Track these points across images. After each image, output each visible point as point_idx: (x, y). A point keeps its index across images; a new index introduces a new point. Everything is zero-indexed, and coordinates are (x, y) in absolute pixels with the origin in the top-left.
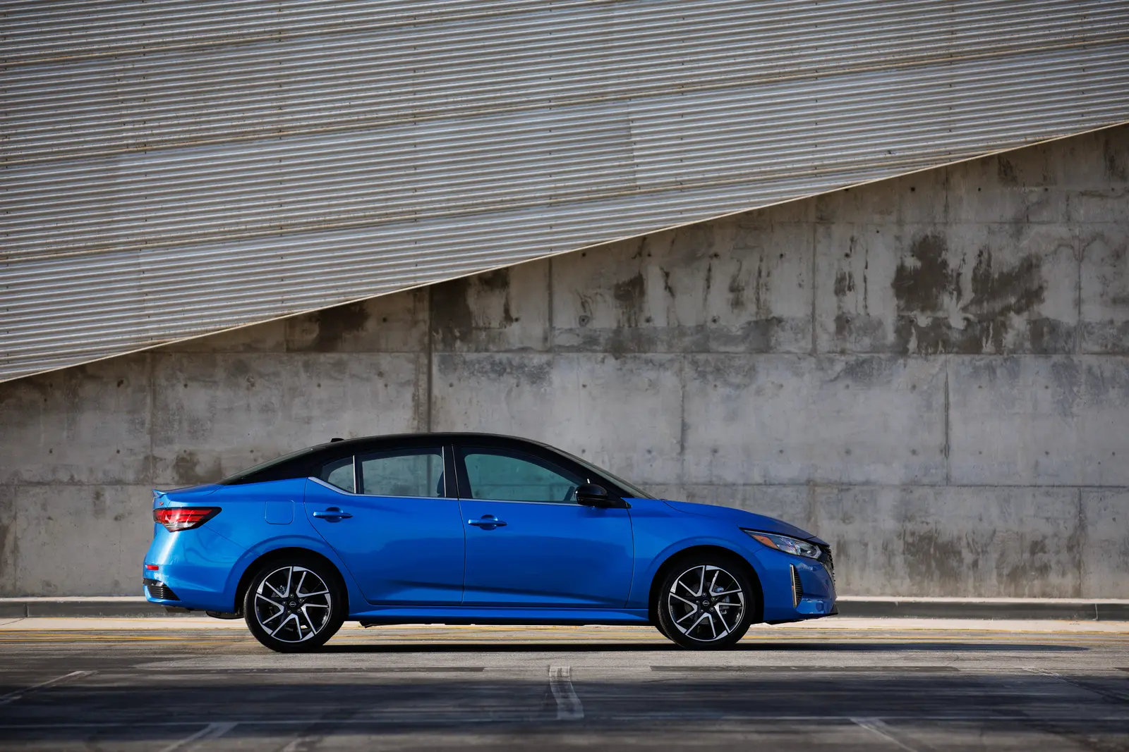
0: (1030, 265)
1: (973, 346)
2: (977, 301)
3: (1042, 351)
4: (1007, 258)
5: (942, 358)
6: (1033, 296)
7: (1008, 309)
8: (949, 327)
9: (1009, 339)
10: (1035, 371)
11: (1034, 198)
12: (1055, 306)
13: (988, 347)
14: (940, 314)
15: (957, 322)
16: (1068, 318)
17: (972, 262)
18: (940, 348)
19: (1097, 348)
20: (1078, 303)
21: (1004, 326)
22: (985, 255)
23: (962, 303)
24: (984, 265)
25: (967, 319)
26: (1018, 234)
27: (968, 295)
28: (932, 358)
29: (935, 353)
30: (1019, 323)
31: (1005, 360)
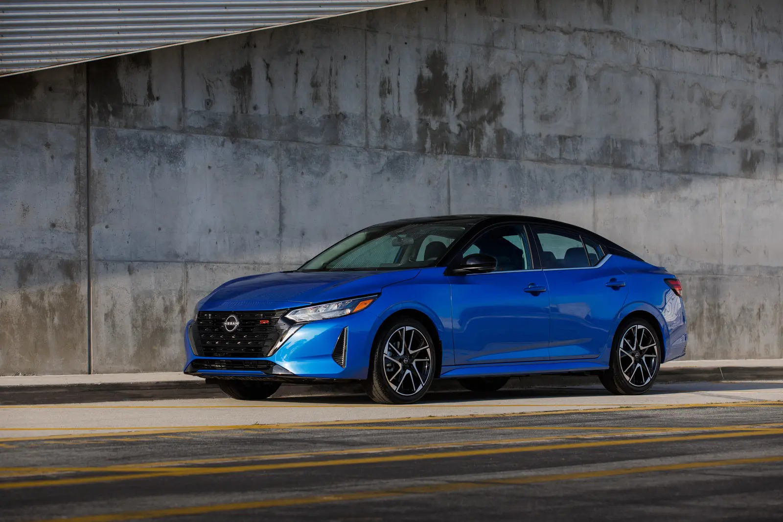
0: (495, 83)
1: (463, 150)
2: (465, 111)
3: (503, 157)
4: (482, 77)
5: (446, 157)
6: (497, 109)
7: (482, 119)
8: (450, 132)
9: (485, 143)
10: (499, 171)
11: (496, 27)
12: (509, 120)
13: (472, 151)
14: (444, 120)
15: (455, 129)
16: (517, 131)
17: (462, 76)
18: (445, 149)
19: (533, 156)
20: (522, 117)
21: (480, 134)
22: (470, 71)
23: (456, 113)
24: (469, 81)
25: (459, 125)
26: (488, 57)
27: (461, 105)
28: (440, 157)
29: (441, 153)
30: (489, 130)
31: (482, 162)
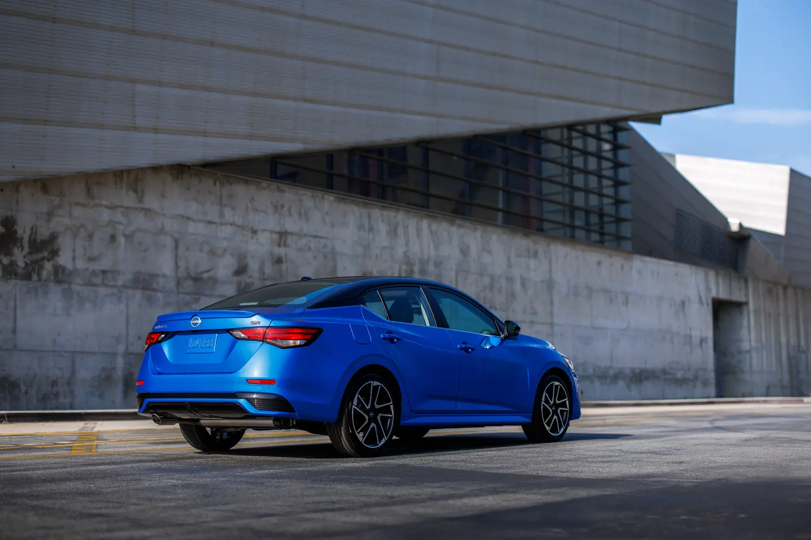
0: (53, 237)
1: (27, 277)
2: (30, 253)
3: (59, 282)
4: (44, 233)
5: (13, 282)
6: (55, 253)
7: (43, 258)
8: (17, 265)
9: (44, 273)
10: (55, 291)
11: (56, 203)
12: (64, 259)
13: (35, 277)
14: (14, 258)
15: (21, 264)
16: (69, 266)
17: (28, 233)
18: (13, 276)
19: (81, 282)
20: (74, 258)
21: (41, 268)
22: (34, 230)
23: (23, 254)
24: (34, 234)
25: (26, 262)
26: (49, 220)
27: (26, 250)
28: (9, 281)
29: (10, 279)
30: (48, 266)
31: (42, 285)
